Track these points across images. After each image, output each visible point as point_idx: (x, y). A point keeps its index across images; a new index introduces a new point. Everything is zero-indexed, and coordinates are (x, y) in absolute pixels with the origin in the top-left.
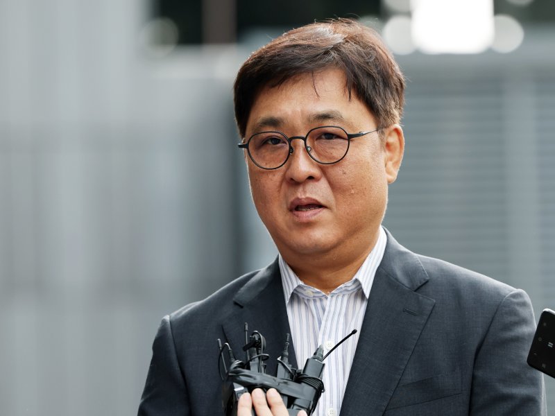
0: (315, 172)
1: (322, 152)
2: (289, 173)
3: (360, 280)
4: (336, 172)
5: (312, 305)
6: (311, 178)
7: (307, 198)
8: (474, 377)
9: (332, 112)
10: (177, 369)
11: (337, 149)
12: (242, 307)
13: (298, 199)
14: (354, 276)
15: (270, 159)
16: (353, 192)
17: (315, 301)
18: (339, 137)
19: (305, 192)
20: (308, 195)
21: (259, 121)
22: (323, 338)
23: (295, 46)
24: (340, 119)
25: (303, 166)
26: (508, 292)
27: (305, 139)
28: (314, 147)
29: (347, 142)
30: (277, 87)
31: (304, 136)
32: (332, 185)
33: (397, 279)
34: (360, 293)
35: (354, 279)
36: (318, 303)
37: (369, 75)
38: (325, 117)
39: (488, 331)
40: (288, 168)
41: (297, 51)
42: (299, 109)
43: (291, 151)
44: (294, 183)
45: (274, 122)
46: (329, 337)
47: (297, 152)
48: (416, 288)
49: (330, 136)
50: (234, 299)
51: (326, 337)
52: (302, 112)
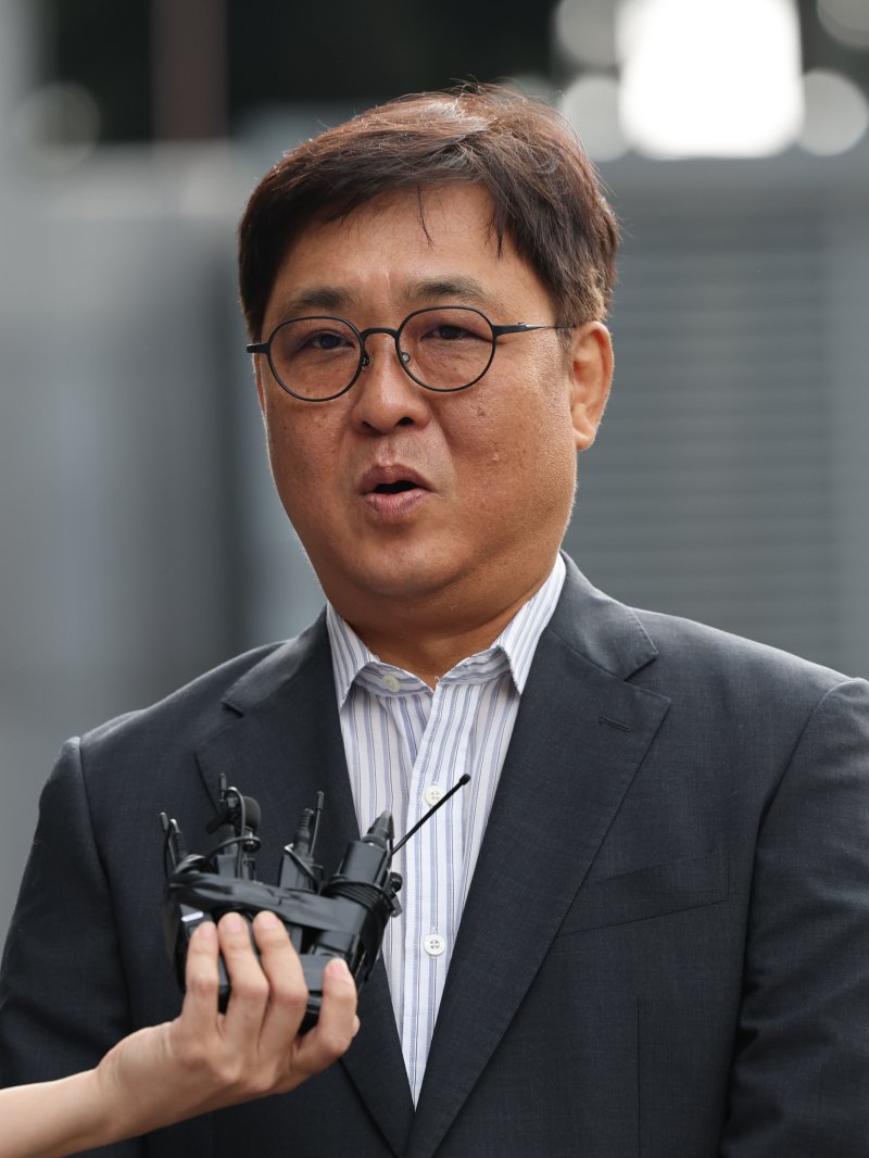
0: (416, 408)
1: (434, 367)
2: (359, 409)
3: (508, 649)
4: (464, 410)
5: (396, 709)
6: (407, 422)
7: (397, 466)
8: (756, 865)
9: (459, 280)
10: (91, 849)
11: (467, 361)
12: (240, 715)
13: (378, 468)
14: (494, 640)
15: (317, 380)
16: (496, 457)
17: (402, 701)
18: (471, 334)
19: (392, 452)
20: (398, 459)
21: (296, 296)
22: (421, 780)
23: (382, 134)
24: (476, 294)
25: (390, 394)
26: (833, 682)
27: (396, 335)
28: (415, 355)
29: (490, 347)
30: (339, 220)
31: (396, 329)
32: (452, 439)
33: (586, 655)
34: (505, 681)
35: (493, 646)
36: (411, 707)
37: (543, 203)
38: (443, 289)
39: (788, 764)
40: (358, 398)
41: (384, 144)
42: (385, 271)
43: (365, 363)
44: (369, 431)
45: (329, 300)
46: (436, 776)
47: (378, 364)
48: (628, 673)
49: (451, 331)
50: (223, 699)
51: (429, 776)
52: (393, 276)
